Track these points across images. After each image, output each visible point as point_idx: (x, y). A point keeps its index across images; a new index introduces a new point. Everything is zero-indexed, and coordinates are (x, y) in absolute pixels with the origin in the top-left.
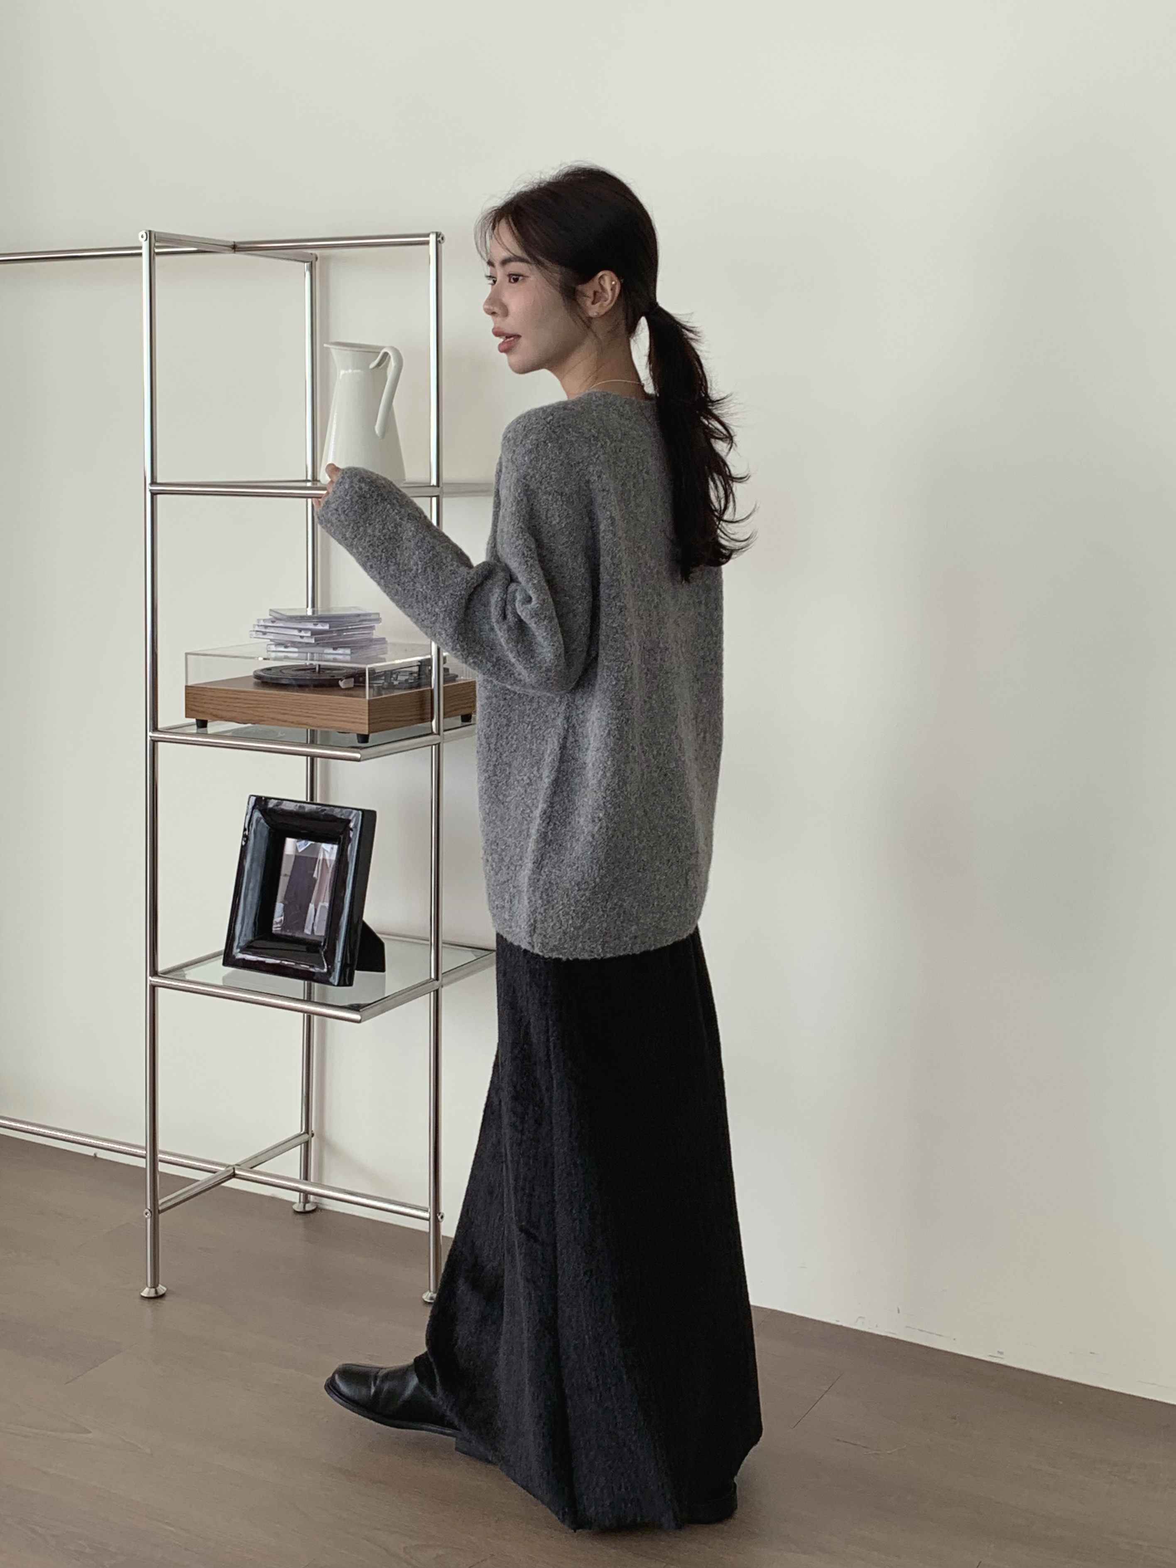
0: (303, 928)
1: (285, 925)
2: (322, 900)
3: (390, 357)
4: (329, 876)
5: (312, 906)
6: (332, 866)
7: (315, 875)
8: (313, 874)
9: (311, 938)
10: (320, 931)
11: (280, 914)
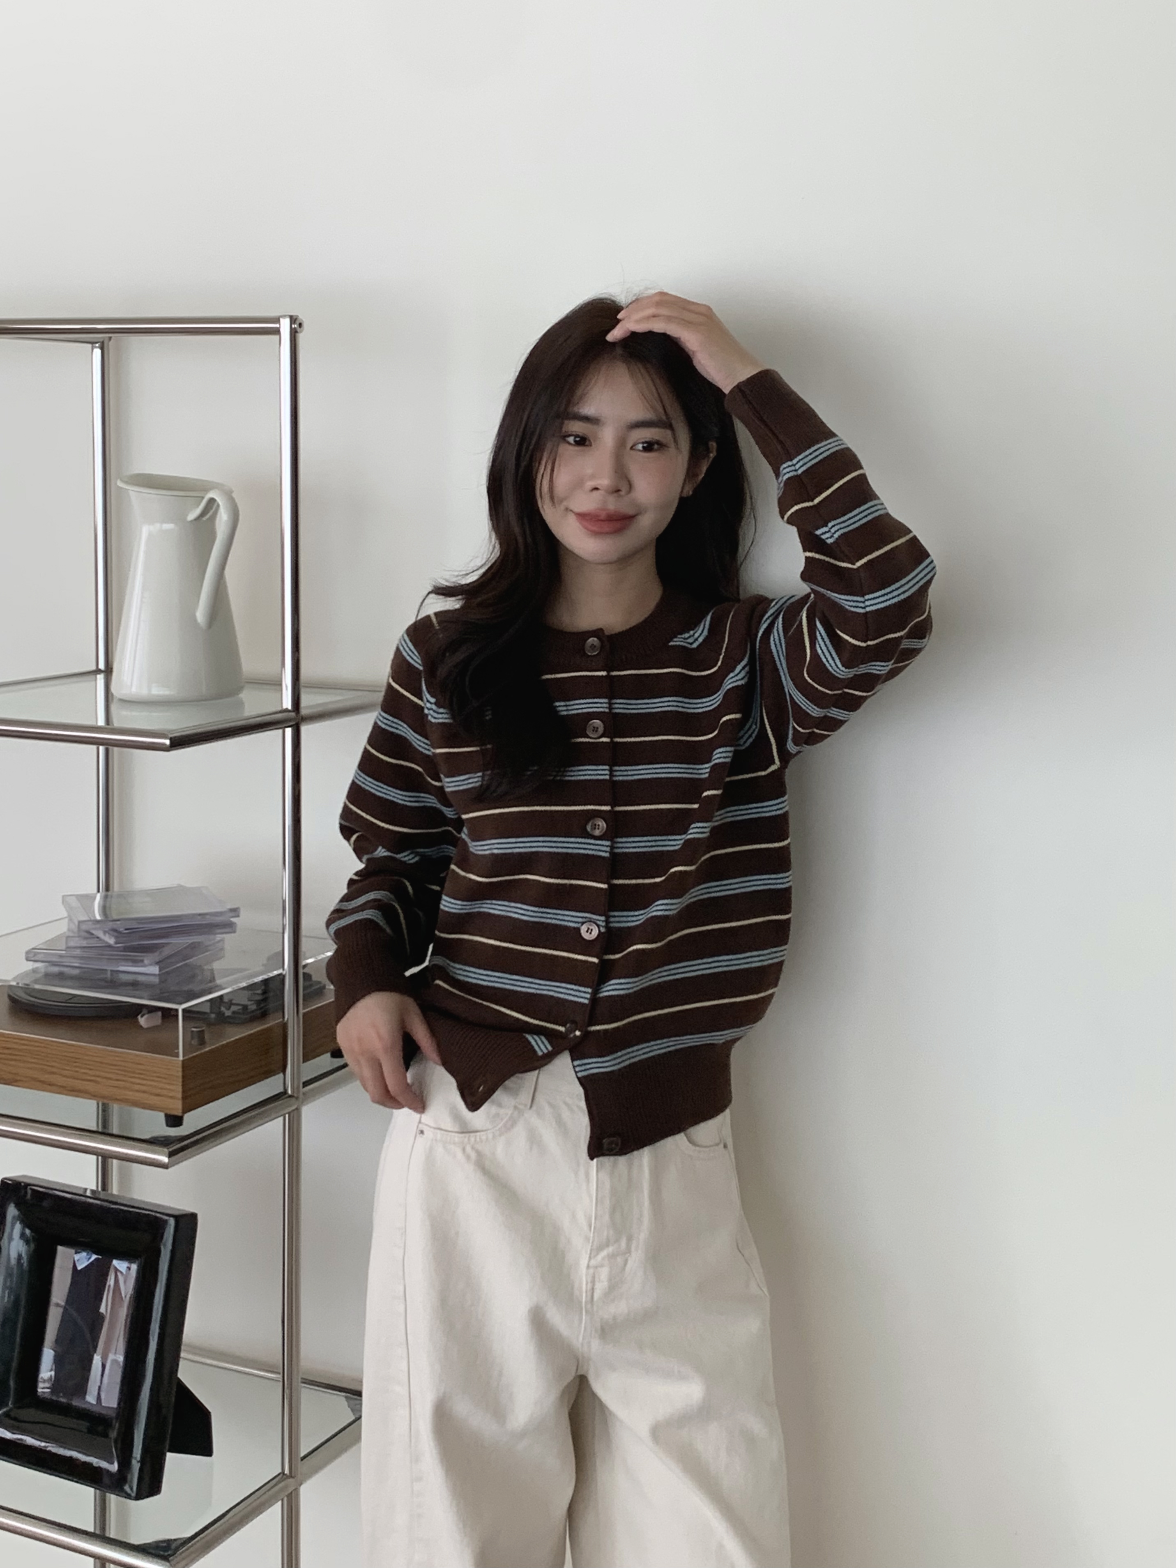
0: (84, 1393)
1: (57, 1384)
2: (113, 1351)
3: (218, 506)
4: (123, 1312)
5: (97, 1360)
6: (128, 1296)
7: (102, 1309)
8: (99, 1308)
9: (96, 1409)
10: (111, 1400)
11: (50, 1368)
